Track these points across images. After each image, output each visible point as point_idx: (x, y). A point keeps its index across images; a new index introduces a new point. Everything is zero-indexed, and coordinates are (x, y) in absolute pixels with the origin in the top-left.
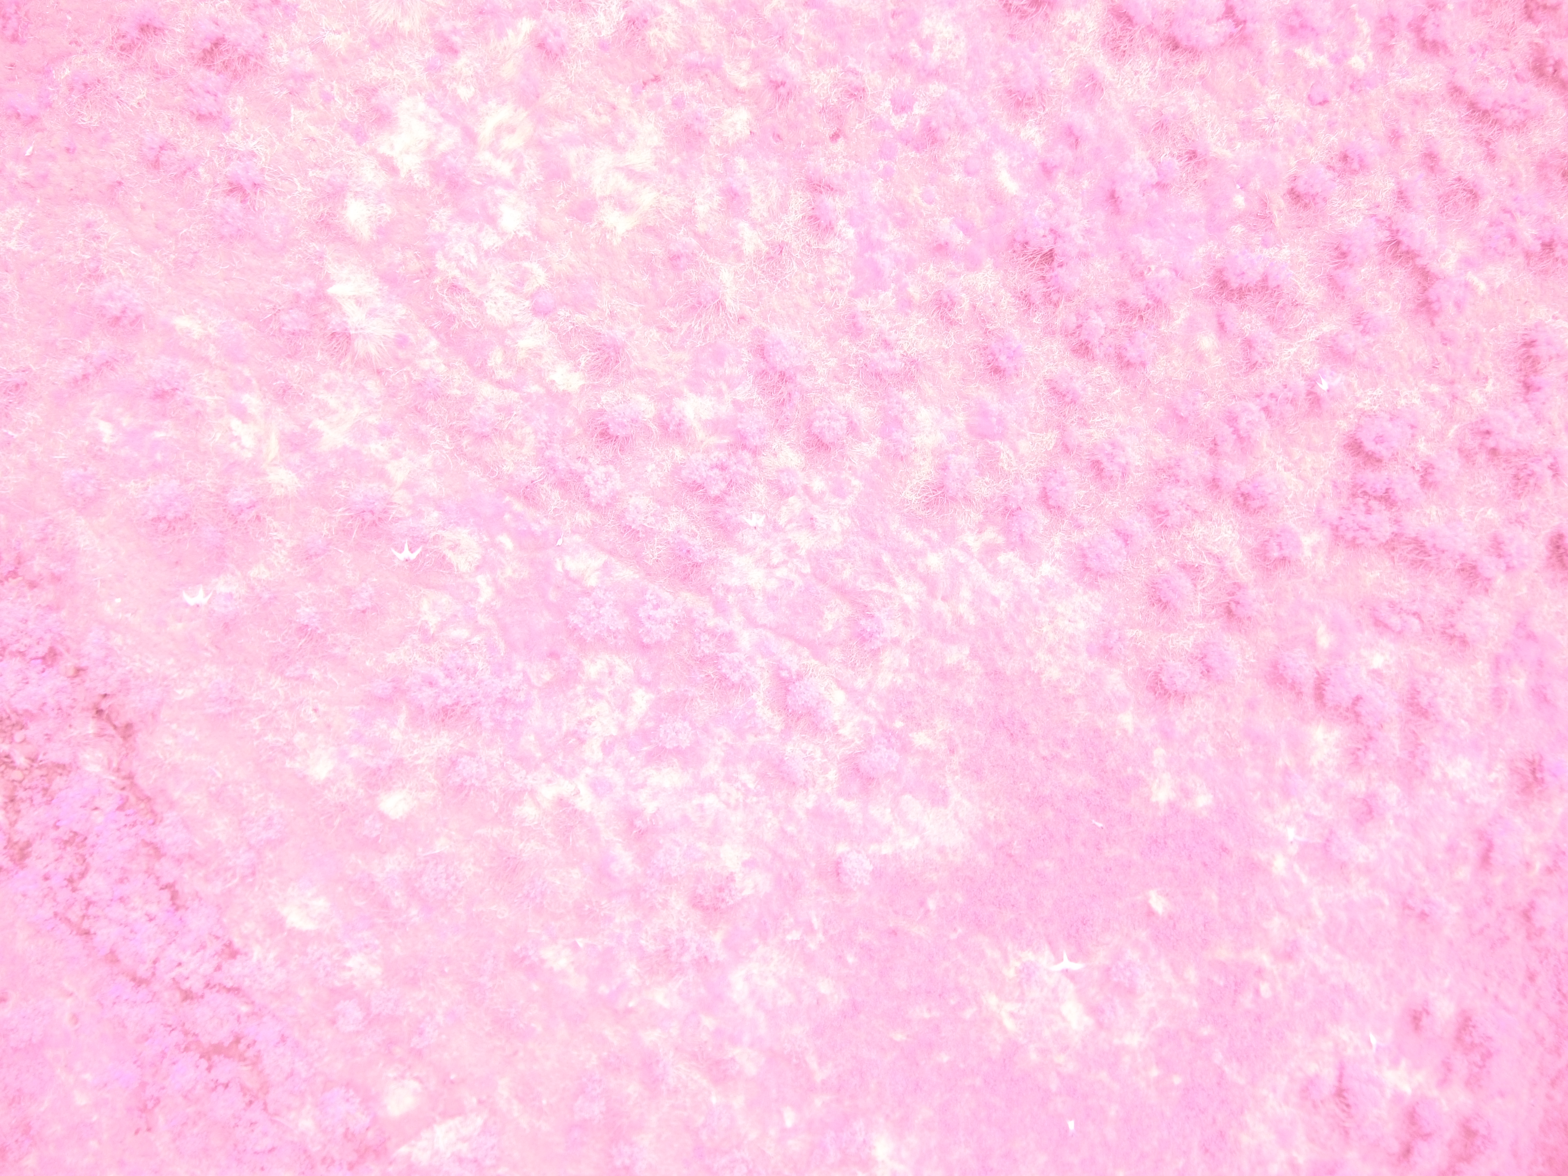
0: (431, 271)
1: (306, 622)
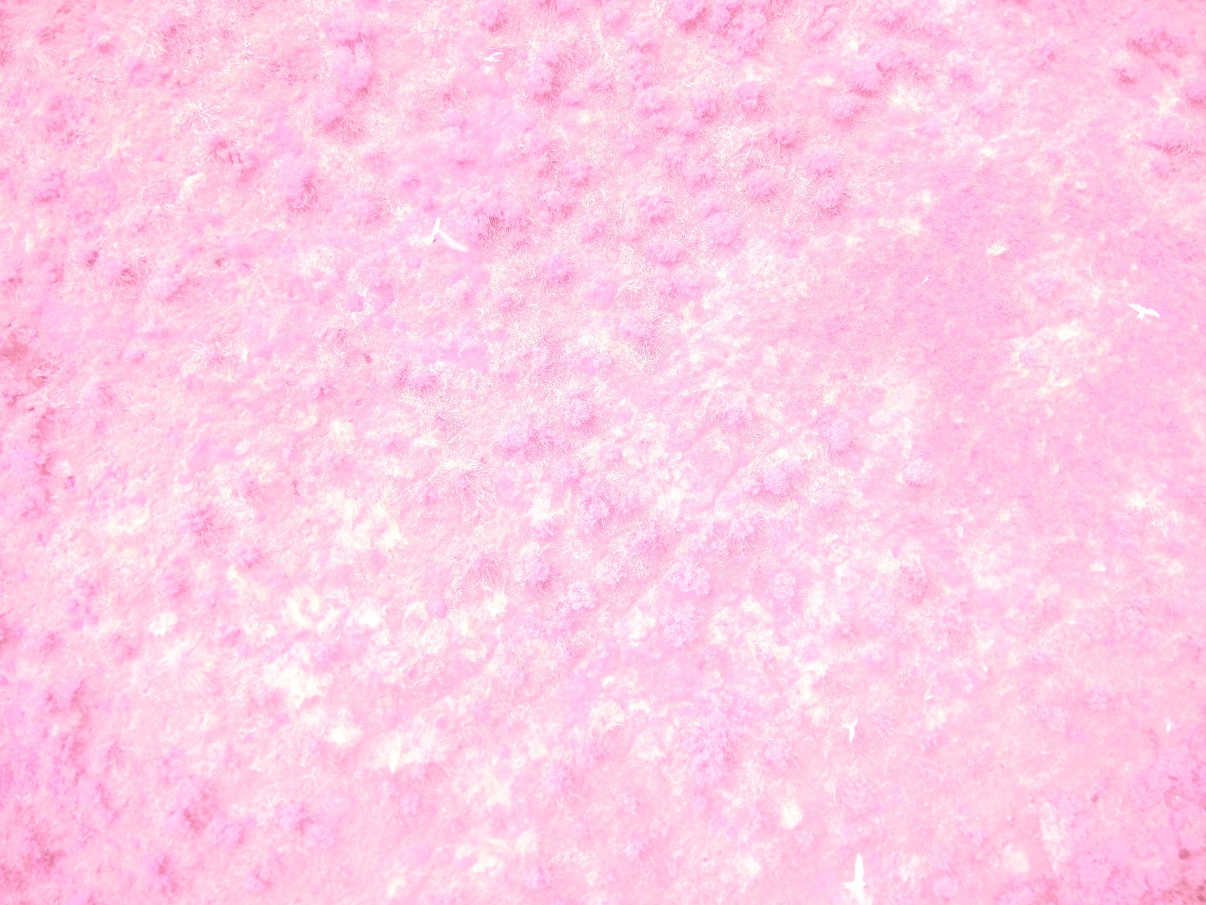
0: (395, 688)
1: (637, 852)
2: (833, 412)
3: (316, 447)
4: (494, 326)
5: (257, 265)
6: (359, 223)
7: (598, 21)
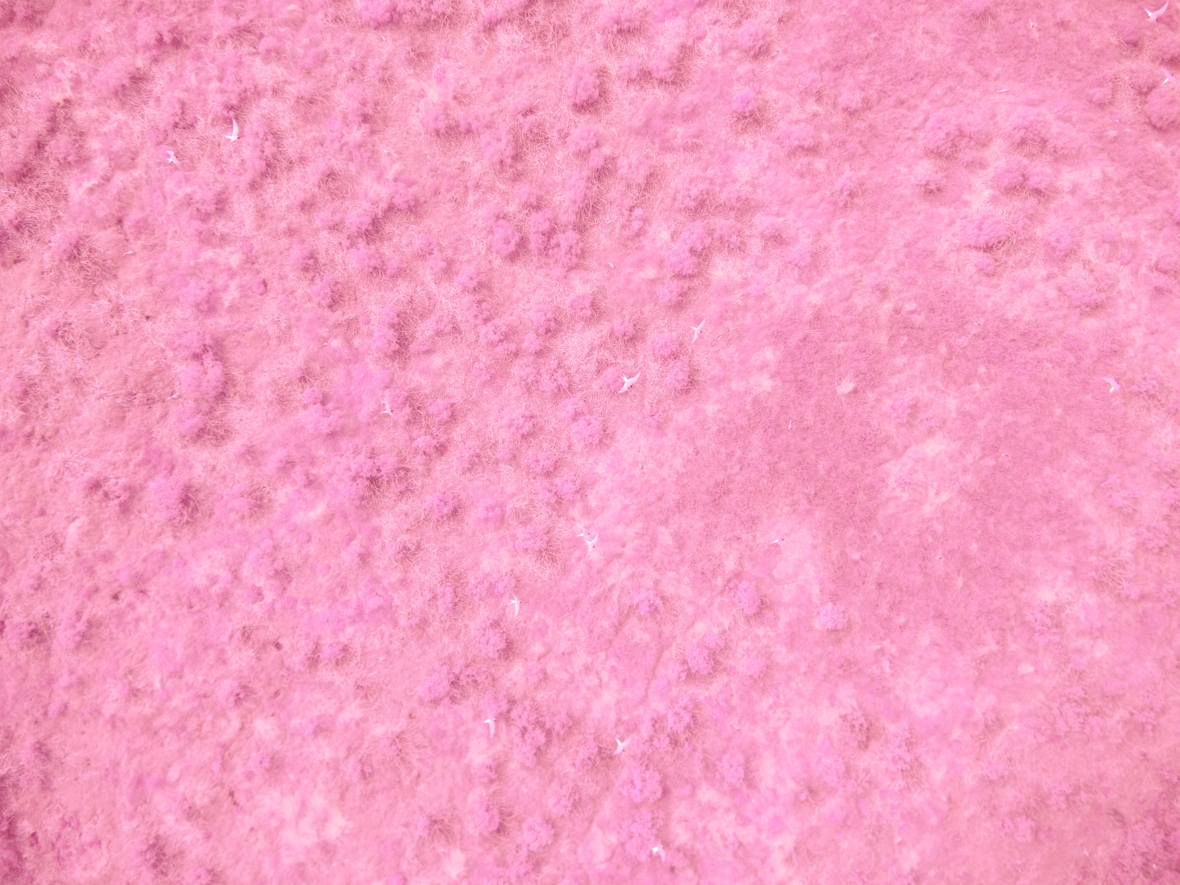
2: (738, 575)
3: (244, 752)
4: (395, 577)
5: (153, 588)
6: (243, 517)
7: (428, 272)
